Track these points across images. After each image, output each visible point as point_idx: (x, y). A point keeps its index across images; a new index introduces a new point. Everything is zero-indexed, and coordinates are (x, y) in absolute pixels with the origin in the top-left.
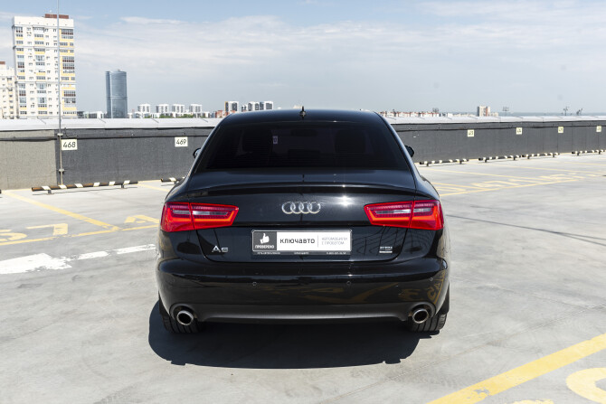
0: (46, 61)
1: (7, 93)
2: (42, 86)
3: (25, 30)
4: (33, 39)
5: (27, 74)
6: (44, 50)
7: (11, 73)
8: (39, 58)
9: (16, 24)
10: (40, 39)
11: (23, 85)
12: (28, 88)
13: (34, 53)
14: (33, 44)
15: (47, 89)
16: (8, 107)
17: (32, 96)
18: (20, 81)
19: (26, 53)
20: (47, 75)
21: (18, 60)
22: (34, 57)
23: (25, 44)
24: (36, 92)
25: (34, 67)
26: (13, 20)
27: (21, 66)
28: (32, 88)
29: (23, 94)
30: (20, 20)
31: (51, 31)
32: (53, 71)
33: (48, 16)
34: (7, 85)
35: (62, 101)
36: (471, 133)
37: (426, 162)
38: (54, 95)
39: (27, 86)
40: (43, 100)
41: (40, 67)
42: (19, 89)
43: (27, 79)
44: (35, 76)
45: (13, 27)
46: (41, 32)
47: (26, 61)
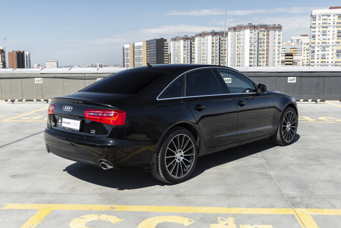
0: (328, 34)
1: (306, 52)
2: (324, 47)
3: (317, 17)
4: (321, 21)
5: (317, 41)
6: (327, 27)
7: (308, 41)
8: (324, 32)
9: (313, 14)
10: (325, 21)
11: (314, 47)
12: (316, 49)
13: (321, 29)
14: (321, 24)
15: (327, 49)
16: (306, 59)
17: (318, 53)
18: (313, 45)
19: (317, 30)
20: (328, 41)
21: (312, 34)
22: (321, 32)
23: (317, 24)
24: (320, 51)
25: (321, 37)
26: (312, 12)
27: (314, 37)
28: (319, 49)
29: (313, 52)
30: (316, 12)
31: (332, 16)
32: (331, 39)
33: (331, 8)
34: (306, 48)
35: (335, 55)
38: (330, 52)
39: (316, 47)
40: (324, 55)
41: (324, 37)
42: (311, 49)
43: (316, 44)
44: (320, 42)
45: (312, 16)
46: (326, 17)
47: (317, 34)
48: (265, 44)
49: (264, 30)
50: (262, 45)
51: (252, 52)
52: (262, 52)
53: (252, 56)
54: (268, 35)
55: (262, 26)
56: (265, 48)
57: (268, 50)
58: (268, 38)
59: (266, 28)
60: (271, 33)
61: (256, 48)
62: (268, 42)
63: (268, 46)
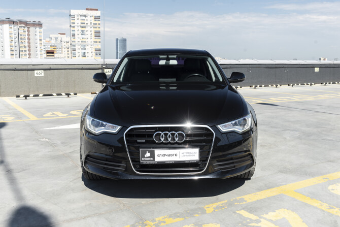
0: (86, 33)
1: (66, 50)
2: (84, 46)
3: (76, 16)
4: (80, 21)
5: (76, 40)
6: (85, 27)
7: (68, 39)
8: (83, 31)
9: (72, 14)
10: (83, 22)
11: (74, 46)
12: (77, 47)
13: (80, 29)
14: (80, 24)
15: (86, 47)
17: (79, 51)
18: (73, 43)
19: (76, 29)
20: (86, 40)
21: (72, 32)
22: (80, 31)
23: (76, 24)
24: (80, 49)
25: (80, 36)
26: (70, 11)
27: (74, 35)
28: (79, 47)
29: (74, 50)
30: (73, 12)
31: (89, 17)
32: (89, 38)
33: (87, 9)
34: (66, 46)
35: (94, 54)
36: (317, 70)
37: (291, 85)
38: (90, 51)
39: (76, 46)
40: (84, 53)
41: (83, 36)
42: (72, 47)
43: (76, 42)
44: (80, 41)
45: (70, 15)
46: (84, 18)
47: (76, 33)
48: (27, 41)
49: (24, 26)
50: (23, 41)
51: (13, 49)
52: (23, 49)
53: (14, 53)
54: (28, 31)
55: (21, 22)
56: (27, 45)
57: (29, 47)
58: (29, 35)
59: (26, 24)
60: (32, 29)
61: (17, 44)
62: (29, 39)
63: (29, 43)
